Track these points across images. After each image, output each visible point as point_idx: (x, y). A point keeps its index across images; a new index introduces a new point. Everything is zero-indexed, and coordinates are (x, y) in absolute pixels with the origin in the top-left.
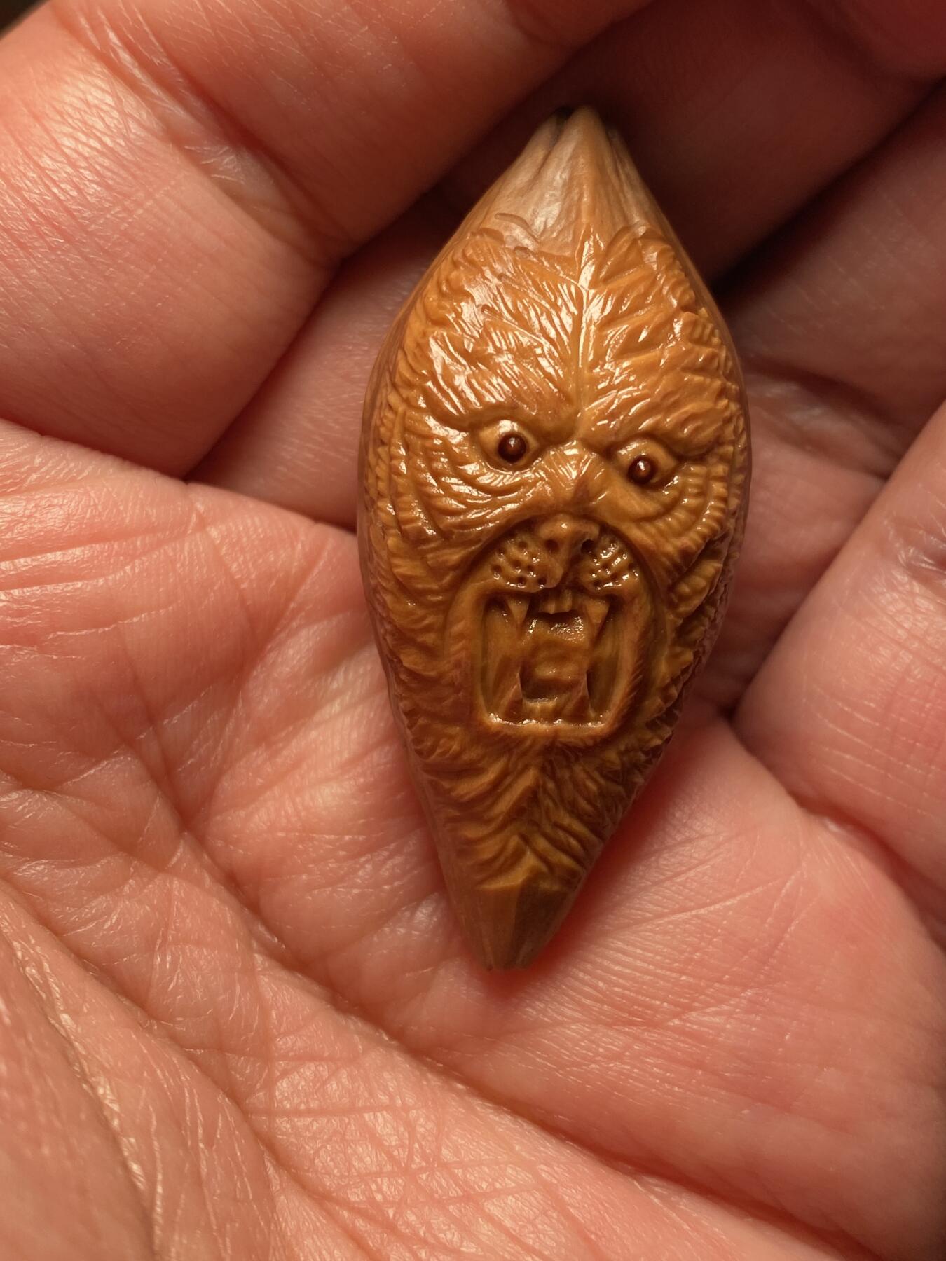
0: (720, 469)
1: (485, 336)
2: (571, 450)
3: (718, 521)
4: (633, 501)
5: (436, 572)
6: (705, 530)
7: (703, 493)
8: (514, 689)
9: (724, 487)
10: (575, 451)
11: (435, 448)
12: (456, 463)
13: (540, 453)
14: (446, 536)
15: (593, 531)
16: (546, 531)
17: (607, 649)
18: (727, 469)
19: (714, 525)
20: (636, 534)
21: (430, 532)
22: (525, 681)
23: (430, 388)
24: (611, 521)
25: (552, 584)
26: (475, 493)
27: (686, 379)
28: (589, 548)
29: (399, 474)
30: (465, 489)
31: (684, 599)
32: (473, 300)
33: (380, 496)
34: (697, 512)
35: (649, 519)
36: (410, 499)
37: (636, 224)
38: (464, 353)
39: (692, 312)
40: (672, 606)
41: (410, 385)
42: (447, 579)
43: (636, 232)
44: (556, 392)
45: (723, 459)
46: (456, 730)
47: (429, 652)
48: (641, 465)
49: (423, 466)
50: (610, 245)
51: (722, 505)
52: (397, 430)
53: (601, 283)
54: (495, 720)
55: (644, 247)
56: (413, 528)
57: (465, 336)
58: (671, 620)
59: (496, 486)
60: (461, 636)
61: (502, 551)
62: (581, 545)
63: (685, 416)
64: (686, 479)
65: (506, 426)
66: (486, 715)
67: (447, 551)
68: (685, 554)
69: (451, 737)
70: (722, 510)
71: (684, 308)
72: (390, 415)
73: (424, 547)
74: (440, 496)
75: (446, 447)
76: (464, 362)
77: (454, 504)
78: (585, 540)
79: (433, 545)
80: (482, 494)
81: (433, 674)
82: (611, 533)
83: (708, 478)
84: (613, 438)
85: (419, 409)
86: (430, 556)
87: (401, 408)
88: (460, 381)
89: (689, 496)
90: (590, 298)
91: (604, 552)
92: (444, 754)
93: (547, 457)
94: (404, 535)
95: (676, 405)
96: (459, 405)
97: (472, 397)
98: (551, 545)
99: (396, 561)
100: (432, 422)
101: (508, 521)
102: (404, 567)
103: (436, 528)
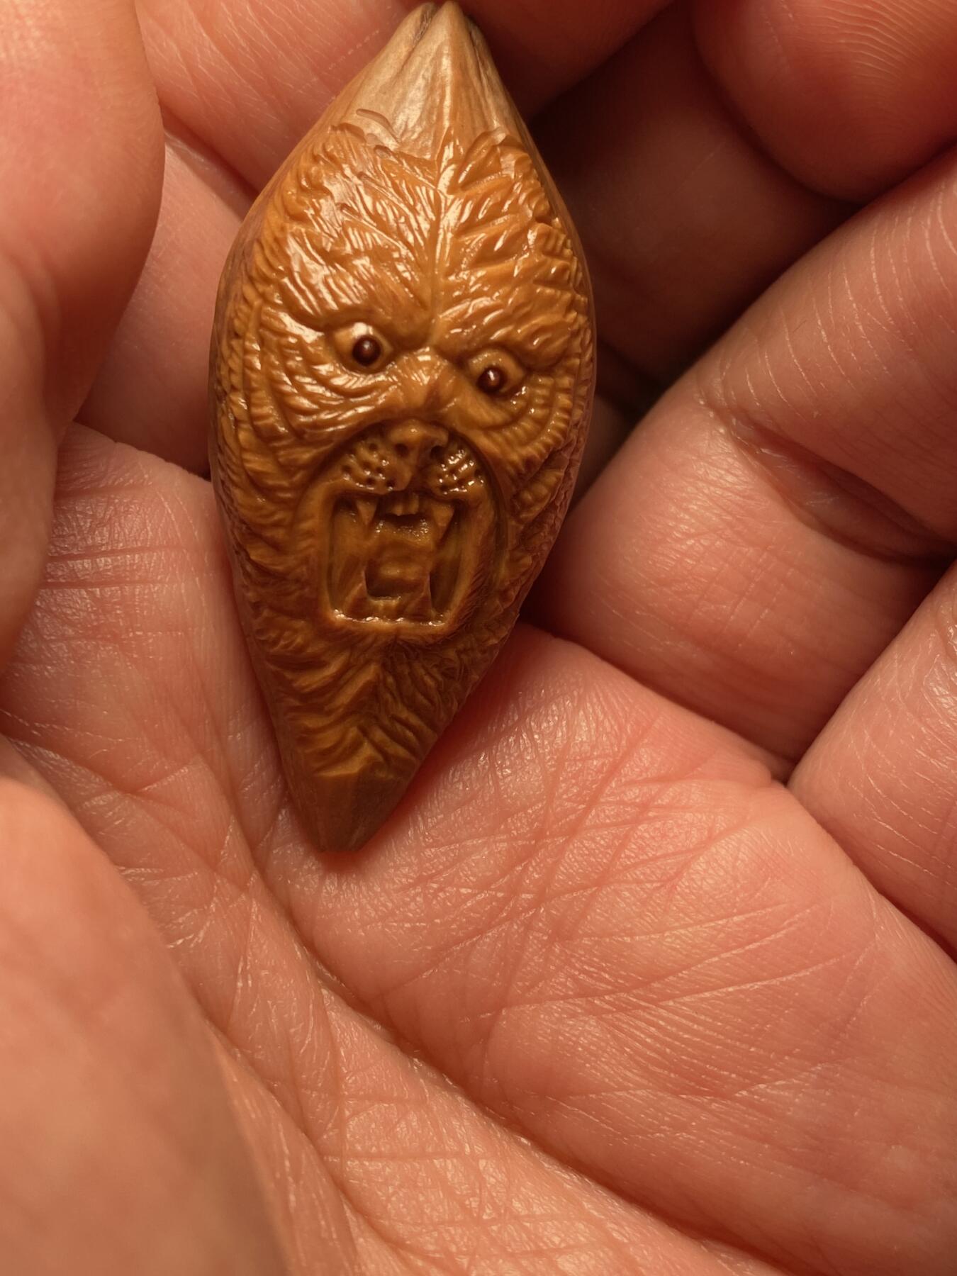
0: (566, 381)
1: (343, 237)
2: (425, 356)
3: (563, 432)
4: (481, 410)
5: (287, 469)
6: (549, 441)
7: (549, 404)
8: (359, 588)
9: (570, 399)
10: (427, 358)
11: (290, 346)
12: (310, 362)
13: (393, 357)
14: (299, 435)
15: (442, 437)
16: (398, 435)
17: (450, 552)
18: (573, 380)
19: (558, 435)
20: (484, 442)
21: (282, 429)
22: (369, 581)
23: (286, 285)
24: (460, 428)
25: (401, 486)
26: (328, 394)
27: (538, 291)
28: (438, 454)
29: (253, 369)
30: (320, 390)
31: (526, 506)
32: (332, 197)
33: (234, 388)
34: (542, 423)
35: (497, 427)
36: (262, 394)
37: (495, 131)
38: (322, 252)
39: (547, 223)
40: (515, 514)
41: (267, 280)
42: (298, 477)
43: (495, 138)
44: (412, 298)
45: (569, 371)
46: (300, 624)
47: (277, 548)
48: (491, 374)
49: (277, 363)
50: (470, 151)
51: (566, 417)
52: (252, 324)
53: (459, 189)
54: (339, 616)
55: (502, 154)
56: (266, 425)
57: (323, 234)
58: (513, 527)
59: (350, 387)
60: (310, 534)
61: (353, 451)
62: (430, 450)
63: (536, 328)
64: (533, 392)
65: (360, 329)
66: (331, 611)
67: (299, 449)
68: (529, 462)
69: (296, 631)
70: (566, 422)
71: (539, 219)
72: (244, 308)
73: (276, 444)
74: (293, 394)
75: (301, 346)
76: (321, 261)
77: (305, 403)
78: (435, 445)
79: (284, 443)
80: (334, 395)
81: (280, 568)
82: (459, 440)
83: (555, 389)
84: (466, 347)
85: (275, 306)
86: (282, 453)
87: (257, 303)
88: (316, 279)
89: (536, 406)
90: (449, 204)
91: (452, 458)
92: (286, 646)
93: (399, 363)
94: (257, 431)
95: (527, 317)
96: (315, 303)
97: (328, 298)
98: (402, 449)
99: (247, 456)
100: (287, 320)
101: (359, 424)
102: (256, 463)
103: (288, 426)
